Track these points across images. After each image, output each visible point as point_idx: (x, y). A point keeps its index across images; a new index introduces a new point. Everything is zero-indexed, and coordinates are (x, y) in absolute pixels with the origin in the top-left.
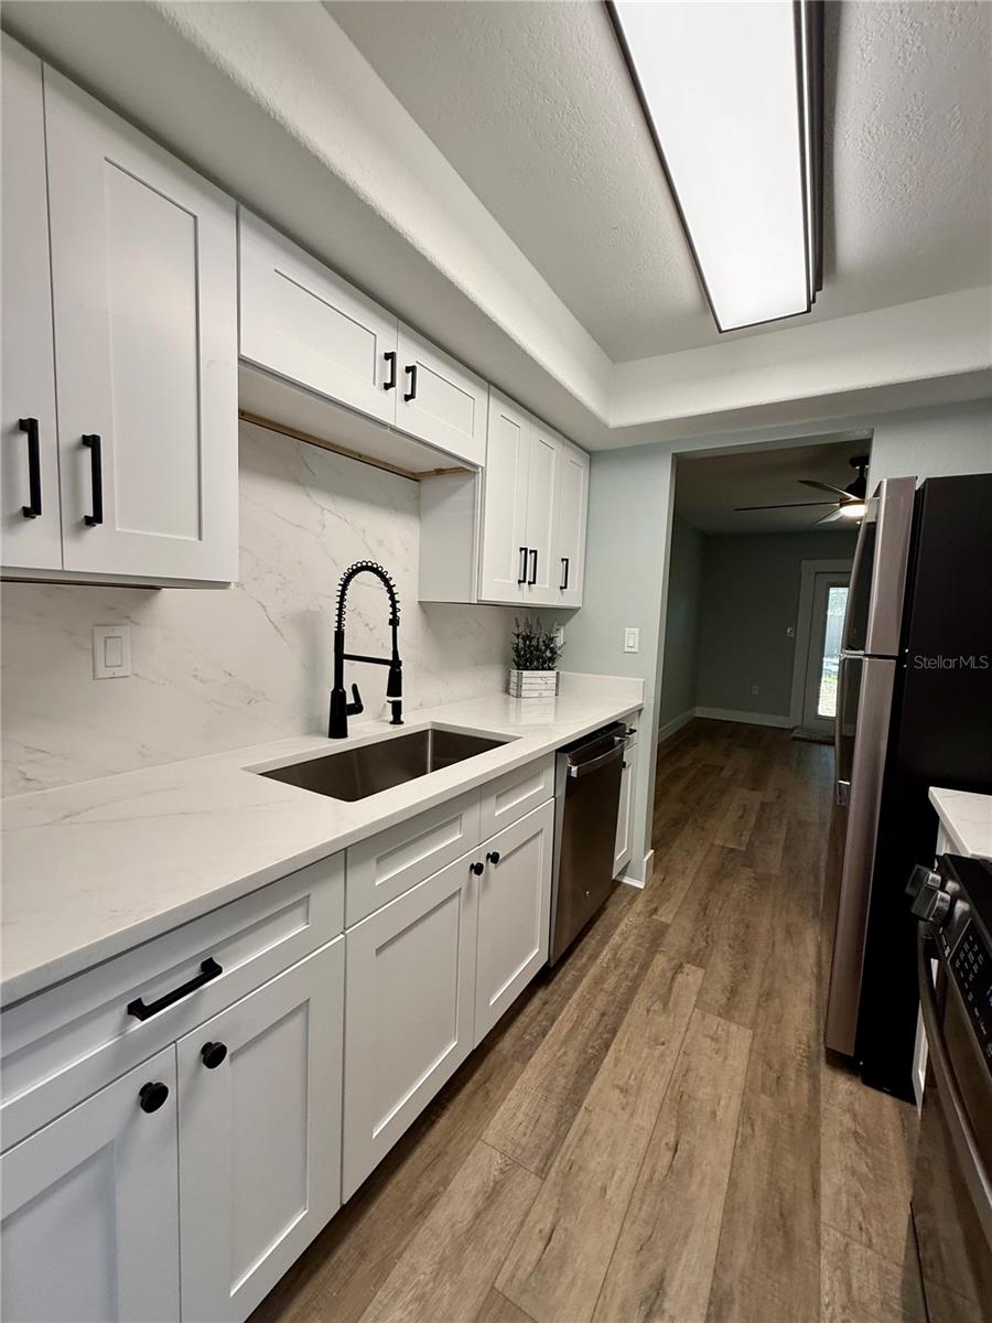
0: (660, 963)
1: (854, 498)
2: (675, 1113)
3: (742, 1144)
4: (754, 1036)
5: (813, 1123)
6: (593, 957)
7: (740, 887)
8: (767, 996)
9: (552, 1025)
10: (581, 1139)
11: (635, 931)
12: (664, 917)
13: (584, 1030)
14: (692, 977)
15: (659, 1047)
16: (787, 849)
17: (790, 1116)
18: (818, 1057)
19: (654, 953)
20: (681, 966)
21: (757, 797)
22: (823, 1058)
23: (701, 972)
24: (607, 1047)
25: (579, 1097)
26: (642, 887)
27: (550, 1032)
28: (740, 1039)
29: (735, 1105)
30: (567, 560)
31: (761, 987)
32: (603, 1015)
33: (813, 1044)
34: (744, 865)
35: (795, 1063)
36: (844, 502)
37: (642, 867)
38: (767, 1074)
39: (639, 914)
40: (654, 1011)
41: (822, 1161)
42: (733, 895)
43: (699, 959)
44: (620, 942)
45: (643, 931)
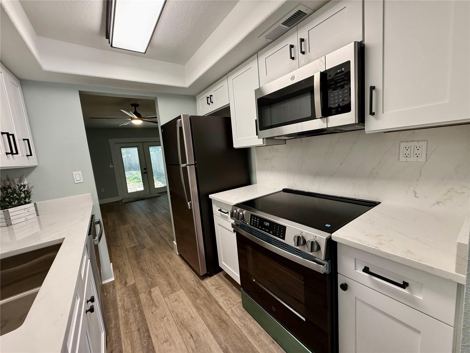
0: (143, 296)
2: (184, 328)
3: (202, 316)
4: (184, 289)
5: (210, 295)
6: (117, 317)
7: (146, 255)
8: (178, 278)
11: (125, 295)
12: (131, 282)
13: (137, 342)
14: (156, 291)
15: (164, 319)
16: (150, 236)
17: (205, 298)
19: (138, 296)
20: (150, 291)
21: (128, 227)
22: (200, 280)
23: (157, 288)
24: (149, 337)
26: (114, 279)
28: (181, 293)
29: (194, 310)
30: (28, 139)
31: (175, 277)
32: (139, 330)
33: (196, 279)
35: (196, 287)
36: (133, 119)
37: (111, 272)
38: (194, 295)
39: (121, 289)
40: (155, 311)
41: (217, 300)
42: (147, 259)
44: (122, 303)
45: (128, 293)
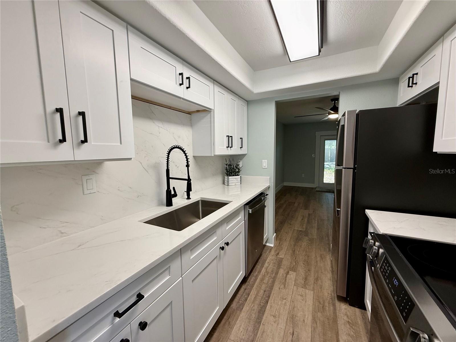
0: (281, 272)
1: (333, 112)
2: (291, 322)
3: (314, 330)
4: (314, 293)
5: (335, 320)
6: (260, 272)
7: (304, 243)
8: (317, 279)
9: (248, 296)
10: (262, 334)
11: (272, 262)
12: (281, 256)
13: (259, 297)
14: (292, 275)
15: (284, 300)
16: (318, 229)
17: (328, 319)
18: (335, 298)
19: (279, 268)
20: (288, 272)
21: (306, 213)
22: (336, 299)
23: (295, 274)
24: (267, 302)
25: (260, 321)
26: (273, 246)
27: (248, 299)
28: (310, 295)
29: (310, 318)
30: (242, 138)
31: (314, 276)
32: (265, 291)
33: (333, 294)
34: (304, 236)
35: (327, 301)
36: (330, 114)
37: (272, 239)
38: (319, 306)
39: (273, 256)
40: (281, 289)
41: (339, 333)
42: (303, 246)
43: (293, 269)
44: (268, 266)
45: (275, 261)
